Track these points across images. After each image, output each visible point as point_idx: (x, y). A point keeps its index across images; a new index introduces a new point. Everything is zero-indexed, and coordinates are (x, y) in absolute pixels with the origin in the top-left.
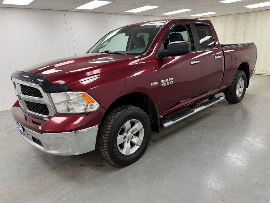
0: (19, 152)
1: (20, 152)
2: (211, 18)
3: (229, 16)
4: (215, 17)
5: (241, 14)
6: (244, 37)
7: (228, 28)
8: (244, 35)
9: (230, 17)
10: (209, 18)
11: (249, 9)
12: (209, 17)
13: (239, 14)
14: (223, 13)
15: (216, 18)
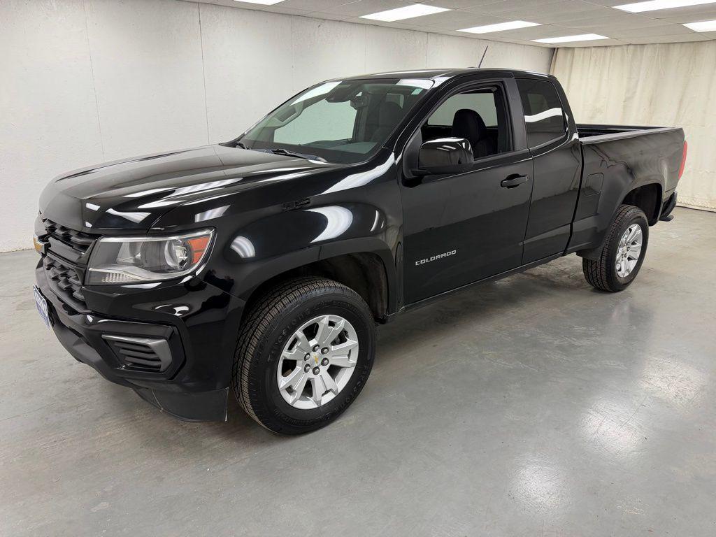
0: (30, 362)
1: (34, 361)
2: (596, 49)
3: (646, 48)
4: (606, 47)
5: (676, 45)
6: (679, 108)
7: (638, 81)
8: (681, 101)
9: (648, 52)
10: (589, 50)
11: (695, 32)
12: (589, 47)
13: (671, 46)
14: (623, 40)
15: (609, 50)
